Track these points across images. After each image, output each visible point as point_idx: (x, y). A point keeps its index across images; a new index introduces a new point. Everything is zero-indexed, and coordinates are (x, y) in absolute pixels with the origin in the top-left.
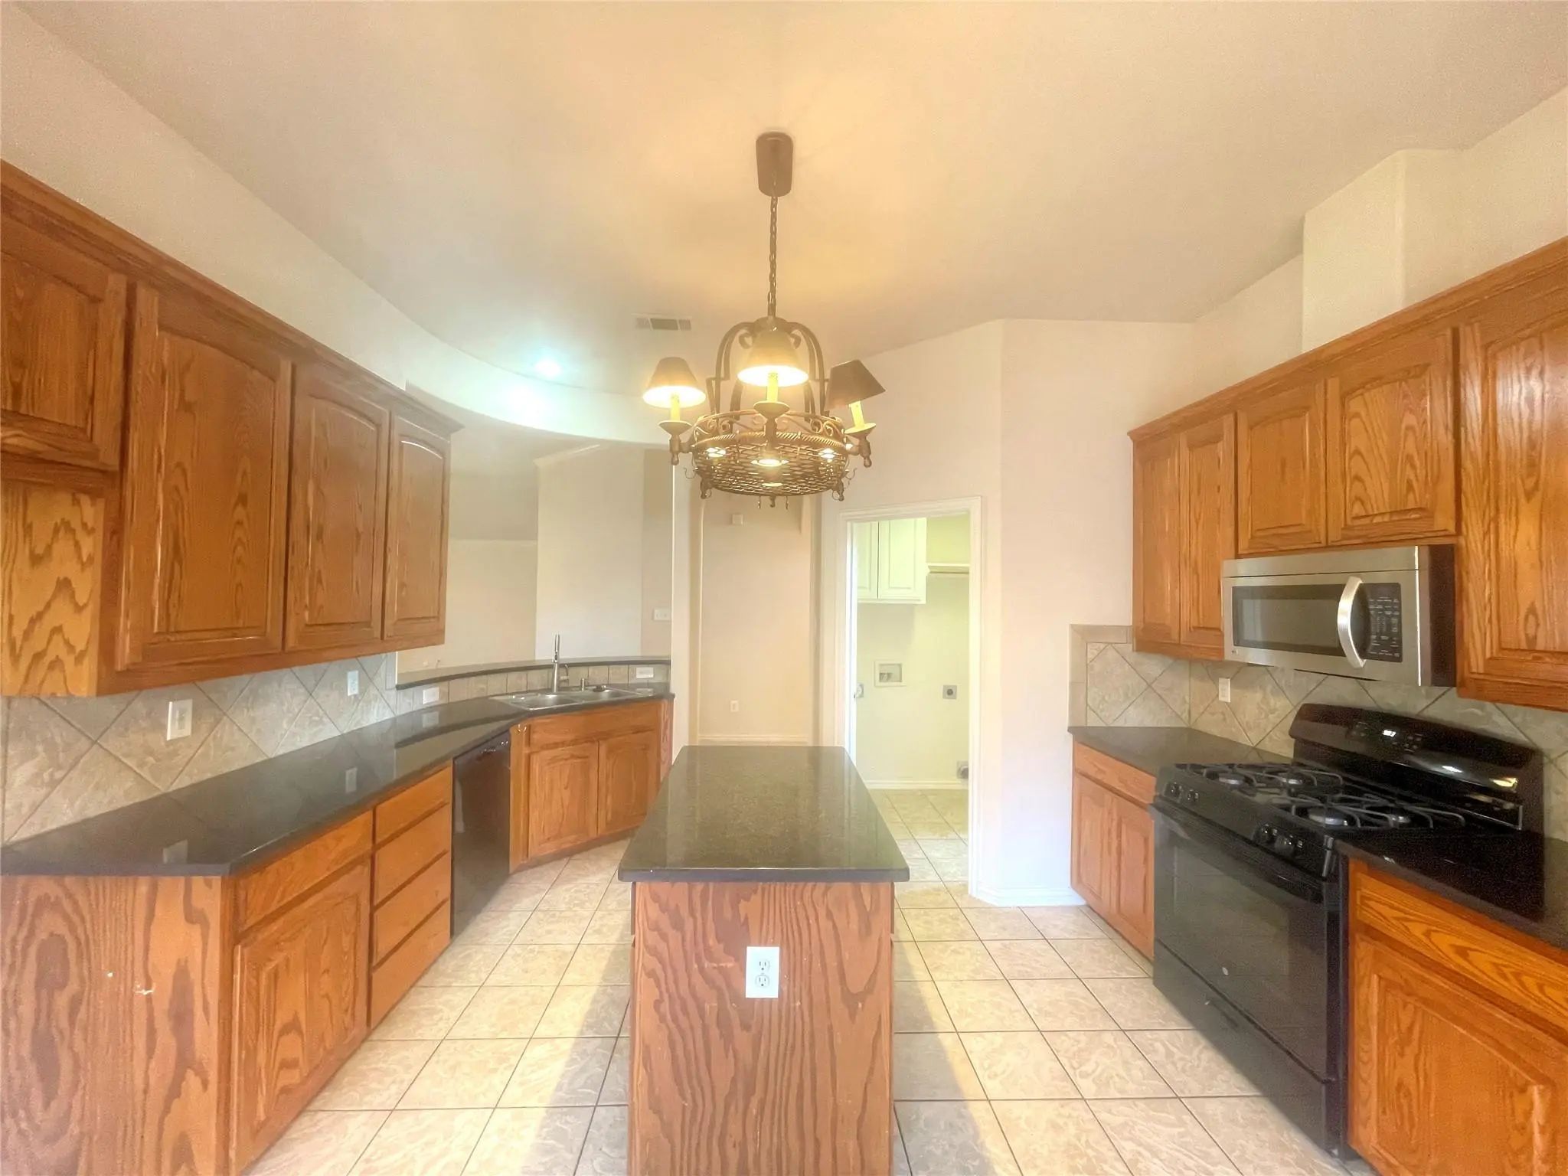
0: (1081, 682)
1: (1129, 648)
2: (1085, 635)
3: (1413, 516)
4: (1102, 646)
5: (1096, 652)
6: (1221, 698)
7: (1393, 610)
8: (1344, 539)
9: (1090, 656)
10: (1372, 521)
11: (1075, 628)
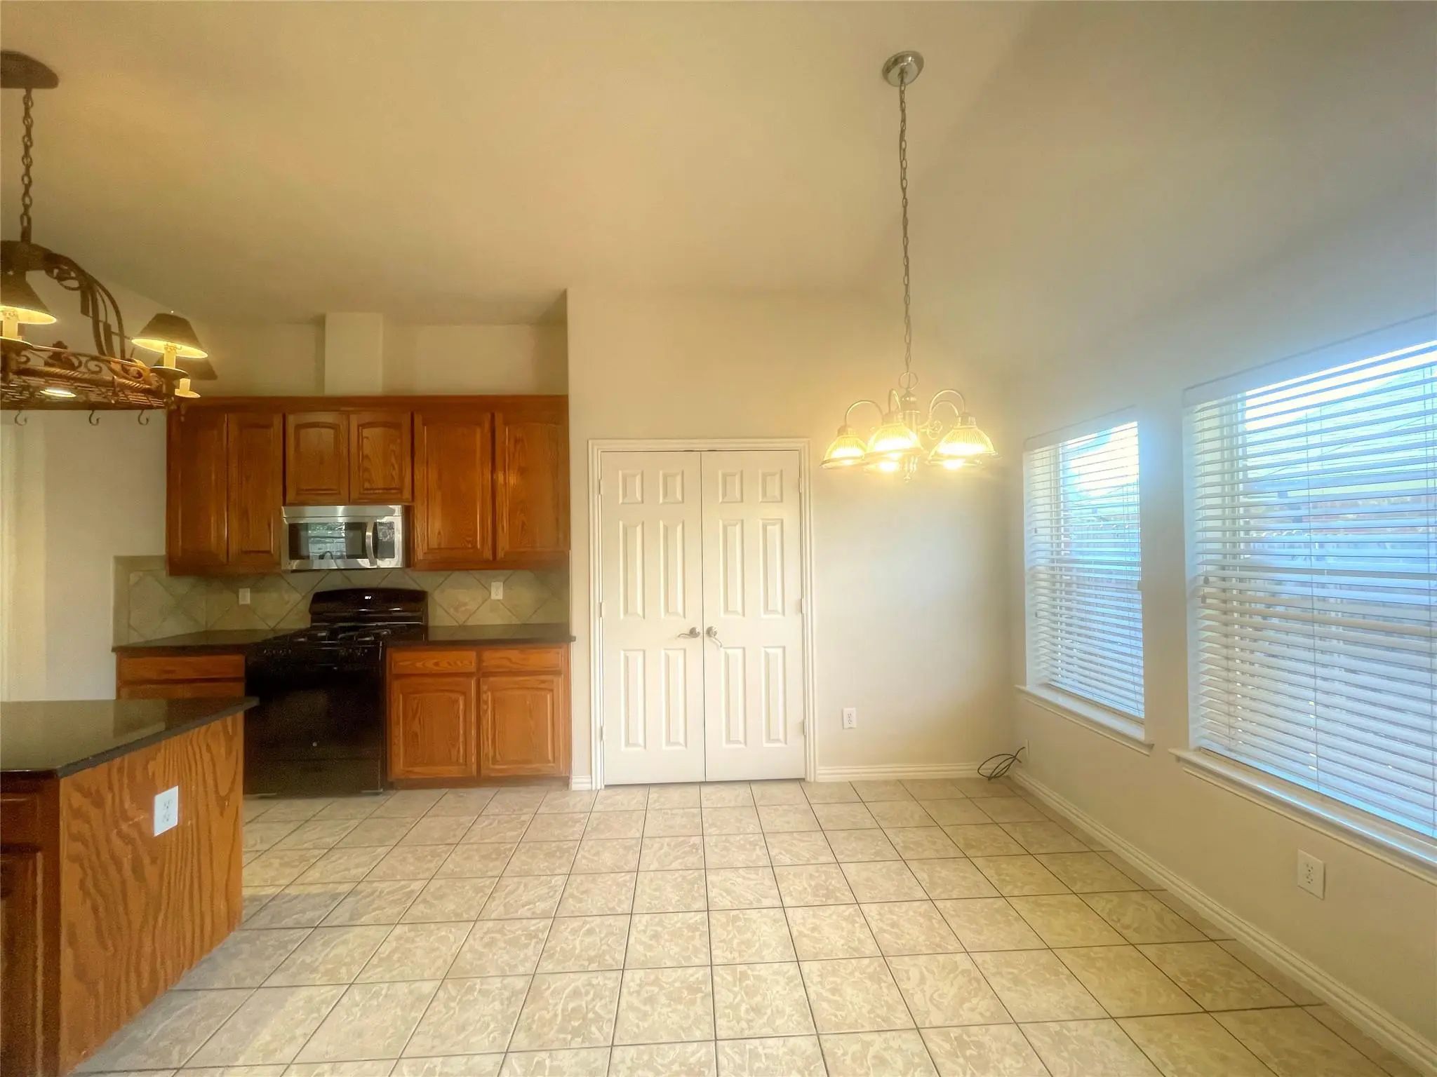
0: (124, 603)
1: (163, 573)
2: (127, 565)
3: (393, 492)
4: (141, 574)
5: (136, 579)
6: (241, 602)
8: (360, 498)
9: (131, 583)
10: (373, 492)
11: (119, 560)
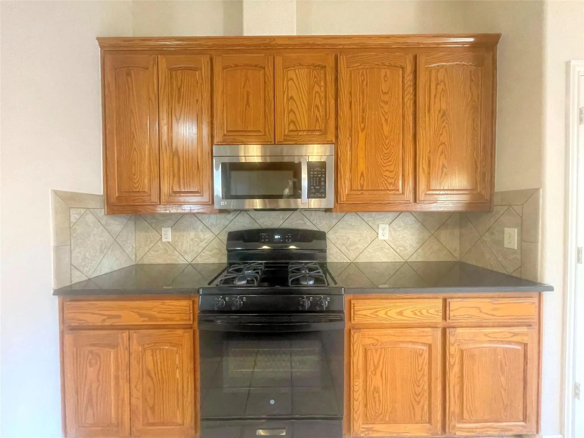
1: (102, 212)
2: (67, 200)
3: (317, 134)
4: (83, 211)
5: (78, 217)
6: (164, 240)
7: (322, 174)
8: (285, 140)
9: (73, 220)
10: (298, 133)
